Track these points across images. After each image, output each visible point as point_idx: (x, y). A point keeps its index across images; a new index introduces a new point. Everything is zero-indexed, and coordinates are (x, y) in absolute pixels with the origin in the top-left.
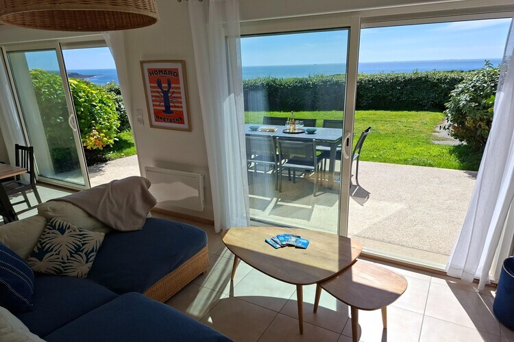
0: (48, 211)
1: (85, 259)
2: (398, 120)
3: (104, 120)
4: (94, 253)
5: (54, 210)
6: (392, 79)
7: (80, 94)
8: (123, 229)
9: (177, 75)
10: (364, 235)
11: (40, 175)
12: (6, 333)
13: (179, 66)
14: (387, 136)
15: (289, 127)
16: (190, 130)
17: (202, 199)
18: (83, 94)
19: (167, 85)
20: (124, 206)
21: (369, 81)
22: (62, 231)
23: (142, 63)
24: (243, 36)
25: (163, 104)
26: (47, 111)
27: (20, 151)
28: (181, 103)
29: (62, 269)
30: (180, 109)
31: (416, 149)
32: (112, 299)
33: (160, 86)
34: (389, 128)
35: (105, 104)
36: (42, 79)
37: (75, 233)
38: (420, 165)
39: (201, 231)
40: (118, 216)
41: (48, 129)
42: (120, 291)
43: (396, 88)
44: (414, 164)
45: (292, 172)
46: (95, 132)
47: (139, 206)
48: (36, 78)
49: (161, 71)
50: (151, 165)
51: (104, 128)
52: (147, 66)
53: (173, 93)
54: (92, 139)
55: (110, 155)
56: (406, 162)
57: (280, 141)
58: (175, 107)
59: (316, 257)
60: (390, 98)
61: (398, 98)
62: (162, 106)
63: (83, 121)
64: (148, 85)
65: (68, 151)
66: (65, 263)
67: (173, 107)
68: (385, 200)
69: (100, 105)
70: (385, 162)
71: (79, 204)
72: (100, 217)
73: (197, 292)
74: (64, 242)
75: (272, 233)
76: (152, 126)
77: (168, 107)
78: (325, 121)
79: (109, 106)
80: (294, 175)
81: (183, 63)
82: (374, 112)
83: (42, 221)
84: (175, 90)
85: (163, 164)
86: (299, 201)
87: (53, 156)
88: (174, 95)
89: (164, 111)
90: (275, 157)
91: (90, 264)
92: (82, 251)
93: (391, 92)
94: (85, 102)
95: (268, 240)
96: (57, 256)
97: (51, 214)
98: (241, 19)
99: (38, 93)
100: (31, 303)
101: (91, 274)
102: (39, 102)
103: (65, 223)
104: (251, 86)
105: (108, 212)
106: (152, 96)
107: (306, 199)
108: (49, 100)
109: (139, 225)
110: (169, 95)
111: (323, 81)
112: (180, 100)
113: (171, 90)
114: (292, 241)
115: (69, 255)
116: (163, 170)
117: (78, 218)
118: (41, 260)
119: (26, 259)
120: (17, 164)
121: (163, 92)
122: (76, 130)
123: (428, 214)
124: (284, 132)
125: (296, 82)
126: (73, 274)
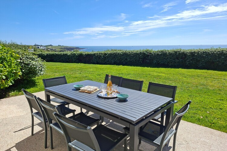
6: (219, 52)
43: (221, 58)
61: (223, 63)
82: (206, 71)
93: (218, 60)
104: (135, 53)
111: (175, 52)
125: (159, 52)
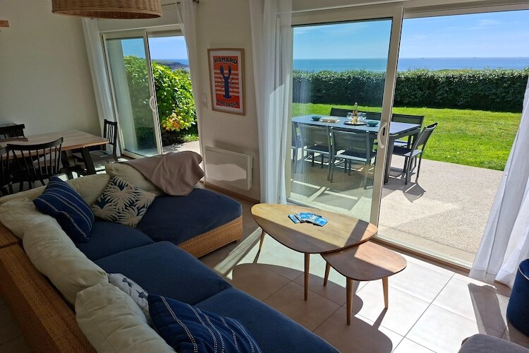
0: (112, 170)
1: (137, 212)
2: (495, 121)
3: (183, 104)
4: (145, 210)
5: (117, 170)
6: (498, 76)
7: (164, 79)
8: (172, 193)
9: (237, 63)
10: (400, 228)
11: (126, 150)
12: (56, 243)
13: (238, 54)
14: (474, 137)
15: (351, 119)
16: (244, 114)
17: (250, 179)
18: (167, 79)
19: (228, 72)
20: (176, 174)
21: (470, 77)
22: (121, 187)
23: (209, 51)
24: (293, 26)
25: (224, 89)
26: (136, 93)
27: (108, 125)
28: (238, 88)
29: (117, 218)
30: (236, 95)
31: (498, 153)
32: (149, 243)
33: (222, 72)
34: (480, 129)
35: (186, 90)
36: (134, 64)
37: (132, 191)
38: (496, 169)
39: (236, 203)
40: (170, 183)
41: (137, 109)
42: (157, 240)
44: (490, 168)
45: (348, 165)
46: (174, 115)
47: (189, 176)
48: (129, 64)
49: (224, 58)
50: (211, 145)
51: (182, 112)
52: (213, 54)
53: (232, 79)
54: (171, 121)
55: (188, 137)
56: (481, 165)
57: (334, 131)
58: (233, 92)
59: (328, 234)
60: (493, 97)
62: (223, 91)
63: (165, 104)
64: (213, 71)
65: (151, 131)
66: (120, 213)
67: (231, 92)
68: (439, 199)
69: (181, 90)
70: (457, 163)
71: (137, 168)
72: (154, 181)
73: (227, 255)
74: (121, 197)
75: (297, 211)
76: (213, 109)
77: (227, 91)
78: (394, 115)
79: (190, 92)
80: (350, 167)
81: (242, 51)
82: (470, 111)
83: (107, 178)
84: (234, 77)
85: (220, 144)
86: (347, 192)
87: (137, 133)
88: (233, 81)
89: (224, 96)
90: (329, 148)
91: (140, 217)
92: (135, 206)
93: (494, 91)
94: (169, 86)
95: (291, 216)
96: (115, 207)
97: (114, 173)
98: (293, 10)
99: (129, 77)
100: (87, 237)
101: (140, 225)
102: (130, 86)
103: (125, 181)
105: (162, 178)
106: (216, 82)
107: (355, 191)
108: (138, 84)
109: (186, 191)
110: (229, 81)
112: (237, 86)
113: (231, 77)
114: (312, 219)
115: (124, 207)
116: (220, 150)
117: (135, 179)
118: (102, 208)
119: (91, 206)
120: (105, 137)
121: (225, 78)
122: (155, 111)
123: (480, 216)
124: (345, 124)
126: (125, 223)
